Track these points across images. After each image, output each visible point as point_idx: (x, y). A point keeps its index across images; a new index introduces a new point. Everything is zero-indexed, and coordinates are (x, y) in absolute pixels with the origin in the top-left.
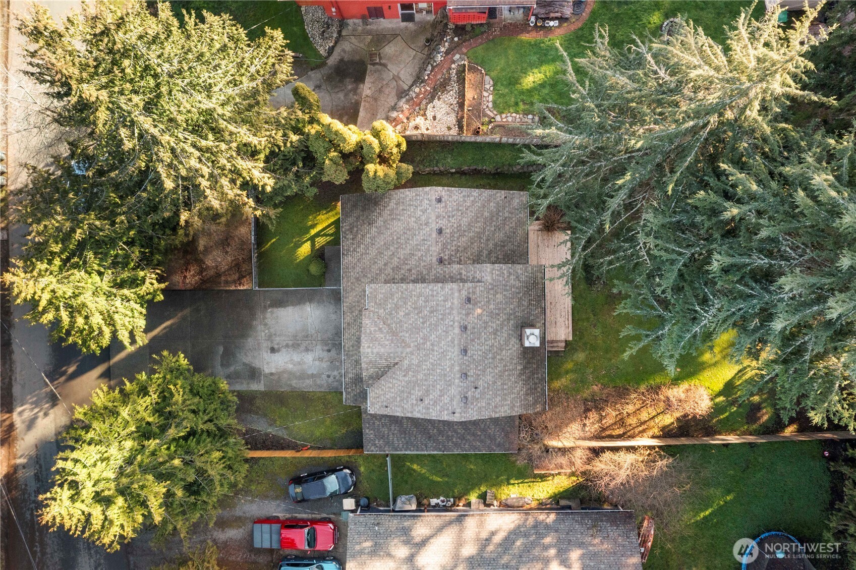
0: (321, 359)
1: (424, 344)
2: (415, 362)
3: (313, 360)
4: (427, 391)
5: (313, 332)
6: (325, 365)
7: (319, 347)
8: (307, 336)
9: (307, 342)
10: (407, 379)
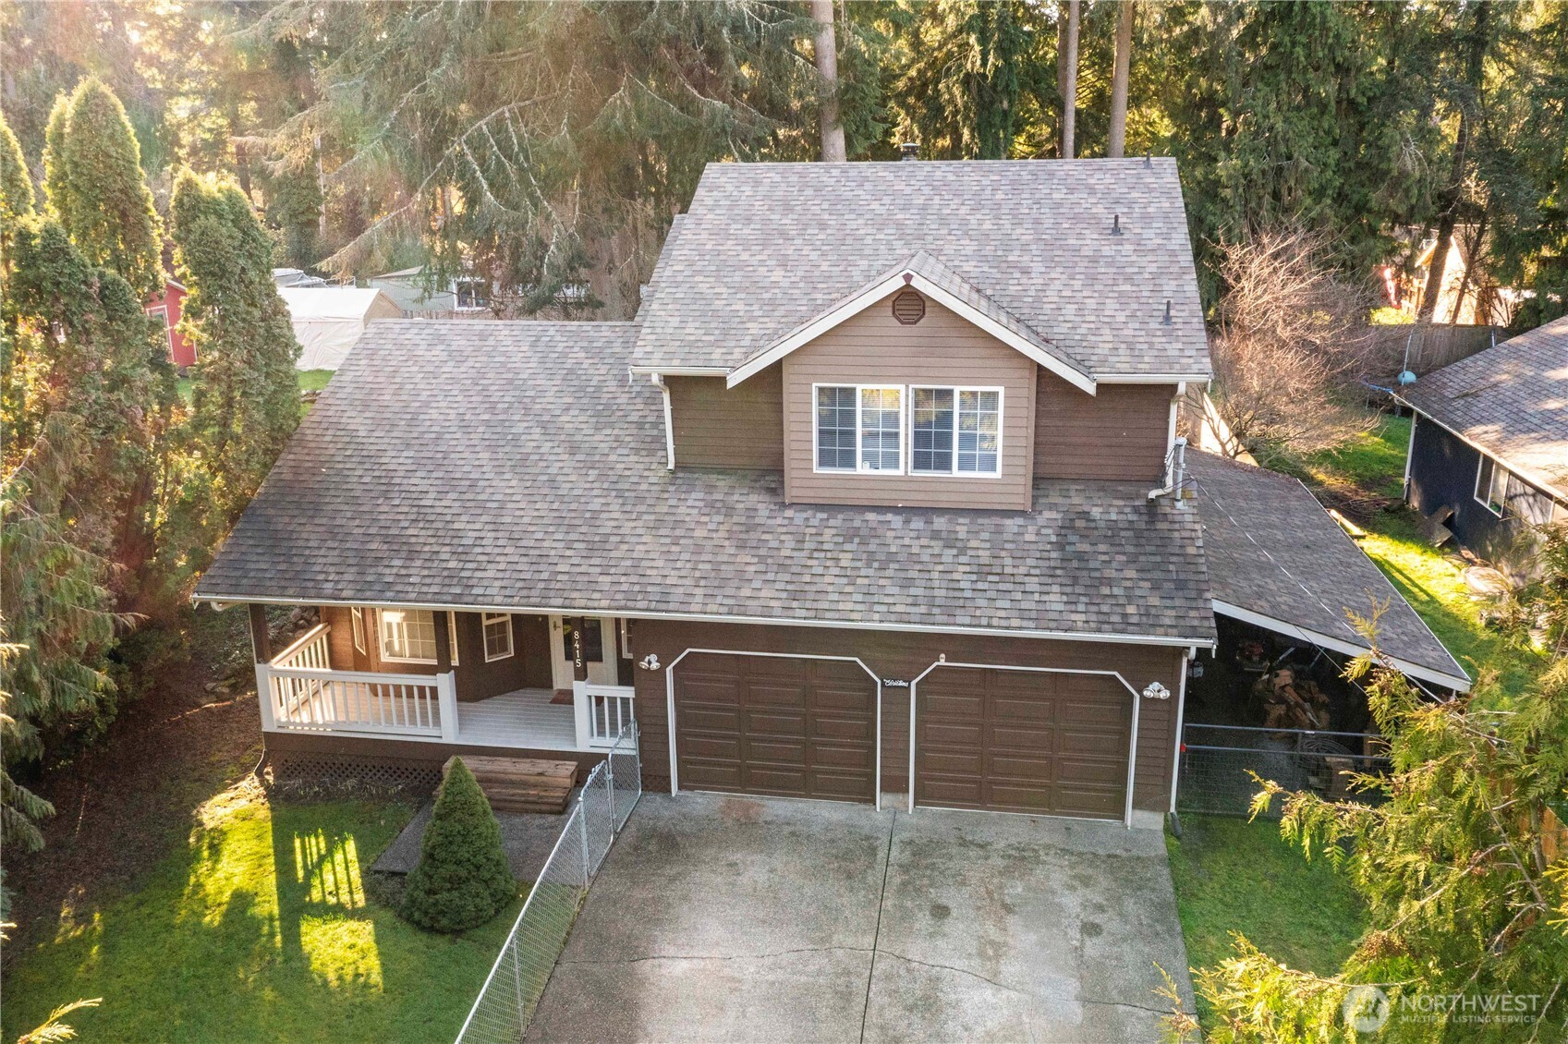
0: (992, 952)
1: (900, 225)
2: (969, 247)
3: (994, 981)
4: (1076, 218)
5: (820, 961)
6: (1022, 937)
7: (915, 950)
8: (846, 996)
9: (878, 1000)
10: (1038, 267)
